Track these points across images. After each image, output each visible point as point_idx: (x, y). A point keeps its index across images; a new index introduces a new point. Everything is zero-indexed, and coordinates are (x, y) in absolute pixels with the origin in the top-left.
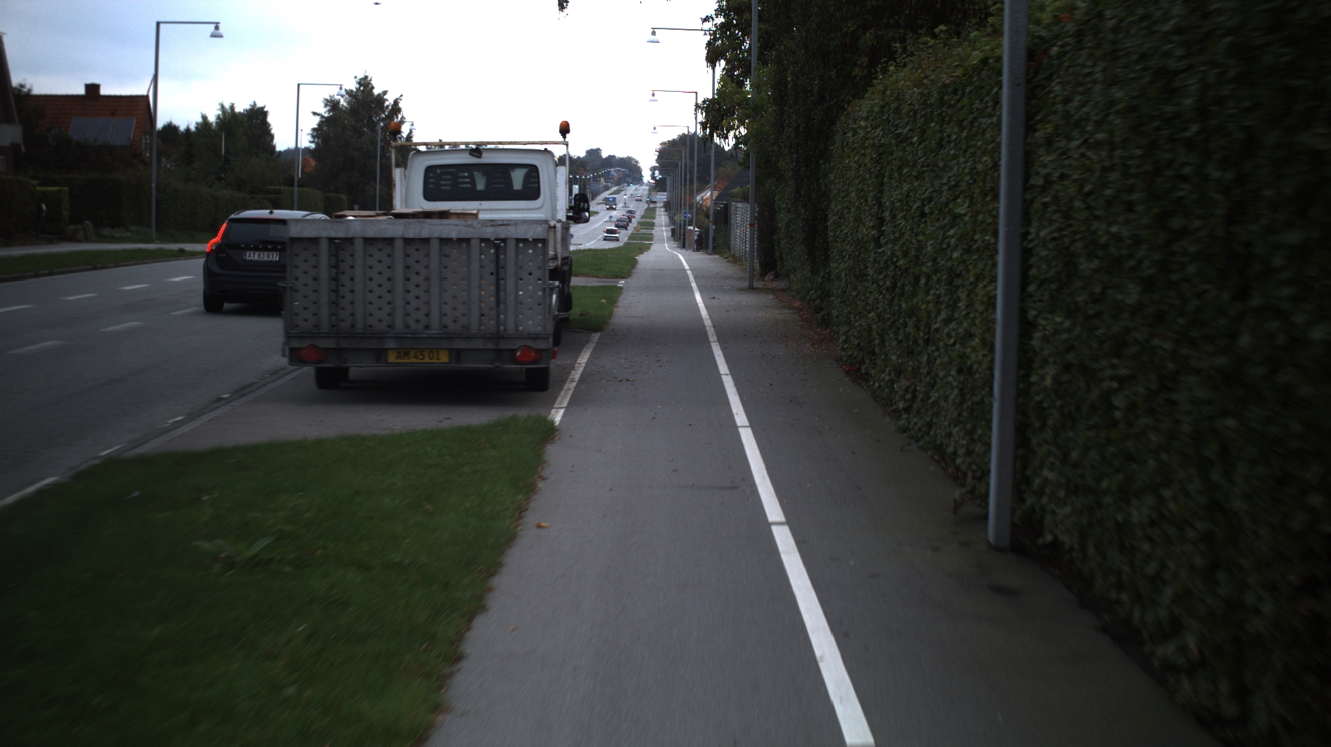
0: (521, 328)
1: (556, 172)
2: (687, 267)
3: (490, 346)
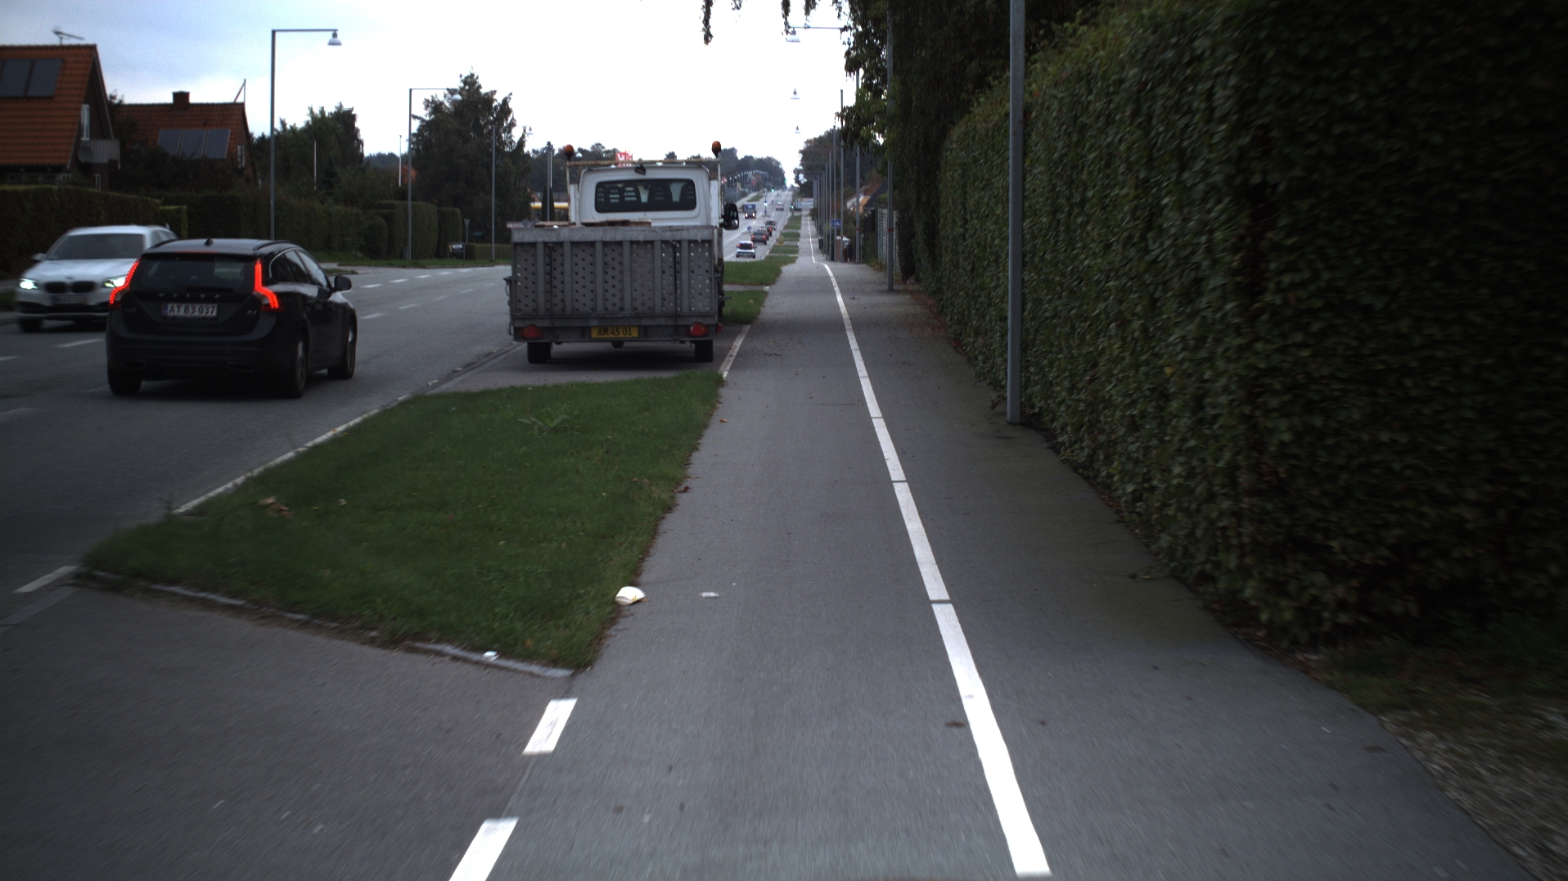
0: (693, 308)
1: (709, 185)
2: (831, 274)
3: (670, 322)
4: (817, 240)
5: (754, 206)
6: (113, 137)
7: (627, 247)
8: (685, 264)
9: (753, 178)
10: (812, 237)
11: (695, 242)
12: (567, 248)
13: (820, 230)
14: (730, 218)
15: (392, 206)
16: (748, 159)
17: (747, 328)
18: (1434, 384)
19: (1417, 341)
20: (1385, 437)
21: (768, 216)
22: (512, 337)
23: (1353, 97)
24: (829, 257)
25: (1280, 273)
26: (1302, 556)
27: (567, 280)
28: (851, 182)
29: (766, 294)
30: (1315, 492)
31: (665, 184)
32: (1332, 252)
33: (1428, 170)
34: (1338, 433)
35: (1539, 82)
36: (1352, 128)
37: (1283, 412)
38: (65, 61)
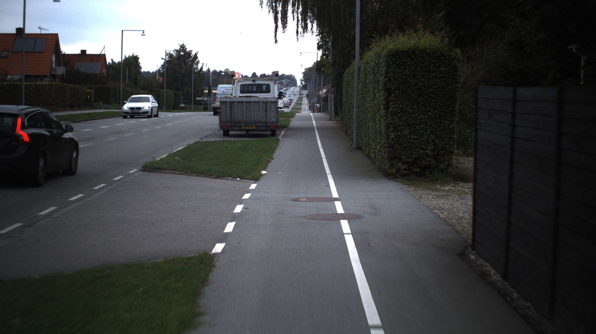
0: (271, 120)
1: (274, 86)
2: (312, 116)
3: (264, 125)
4: (308, 105)
5: (285, 93)
6: (63, 65)
7: (252, 103)
8: (269, 108)
9: (285, 82)
10: (307, 105)
11: (272, 102)
12: (236, 103)
13: (310, 102)
14: (281, 95)
15: (159, 91)
16: (283, 75)
17: (285, 129)
18: (422, 127)
19: (419, 118)
20: (412, 137)
21: (290, 97)
22: (219, 128)
23: (407, 71)
24: (313, 111)
25: (392, 105)
26: (397, 160)
27: (236, 112)
28: (319, 85)
29: (291, 120)
30: (399, 147)
31: (261, 85)
32: (402, 101)
33: (421, 86)
34: (403, 136)
35: (442, 69)
36: (406, 77)
37: (393, 132)
38: (47, 39)
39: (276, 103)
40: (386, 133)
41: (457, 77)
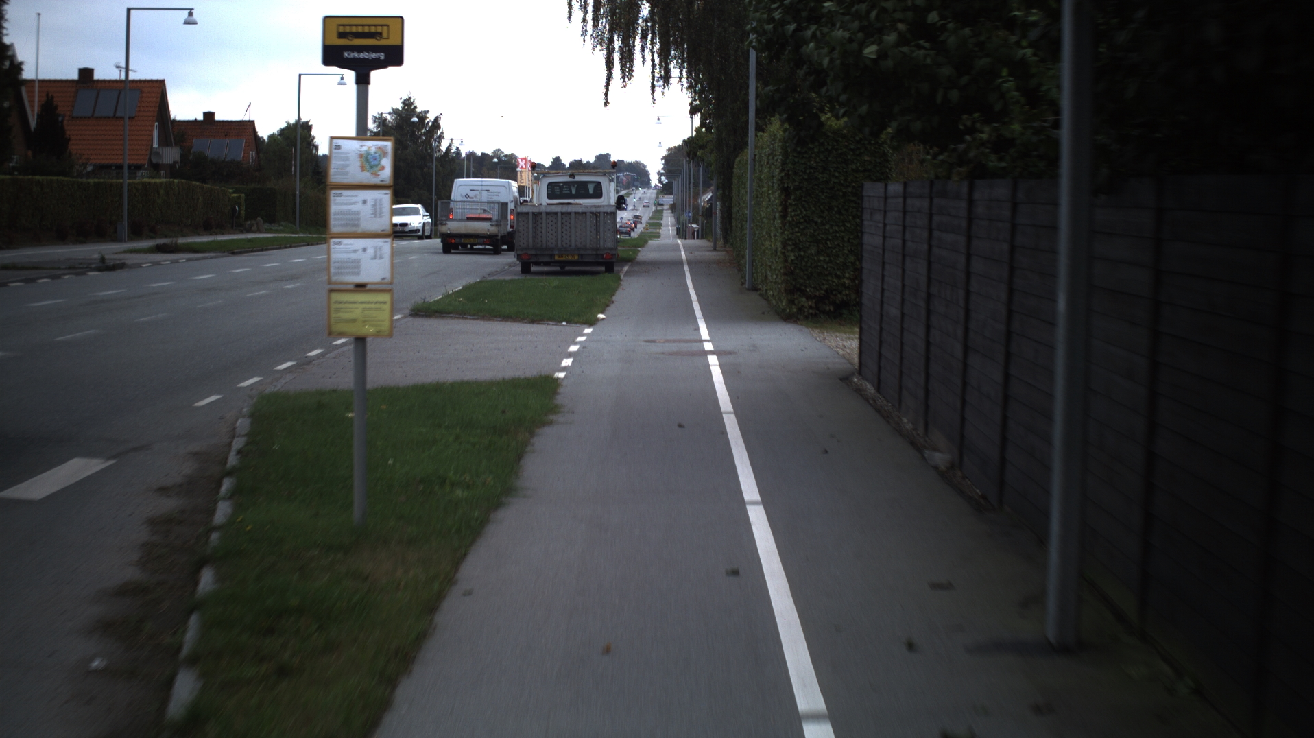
0: (604, 245)
1: (610, 185)
3: (594, 253)
4: (675, 225)
6: (174, 145)
7: (573, 215)
8: (602, 224)
9: (624, 178)
10: (672, 226)
11: (607, 213)
12: (544, 215)
16: (619, 162)
17: (630, 264)
18: (836, 243)
19: (831, 231)
20: (822, 258)
23: (812, 162)
25: (791, 212)
26: (799, 293)
27: (544, 231)
28: (697, 184)
30: (802, 274)
31: (584, 184)
32: (806, 206)
33: (834, 183)
34: (808, 257)
35: (866, 158)
36: (812, 171)
37: (792, 251)
38: (141, 92)
39: (614, 214)
40: (783, 253)
41: (887, 171)
